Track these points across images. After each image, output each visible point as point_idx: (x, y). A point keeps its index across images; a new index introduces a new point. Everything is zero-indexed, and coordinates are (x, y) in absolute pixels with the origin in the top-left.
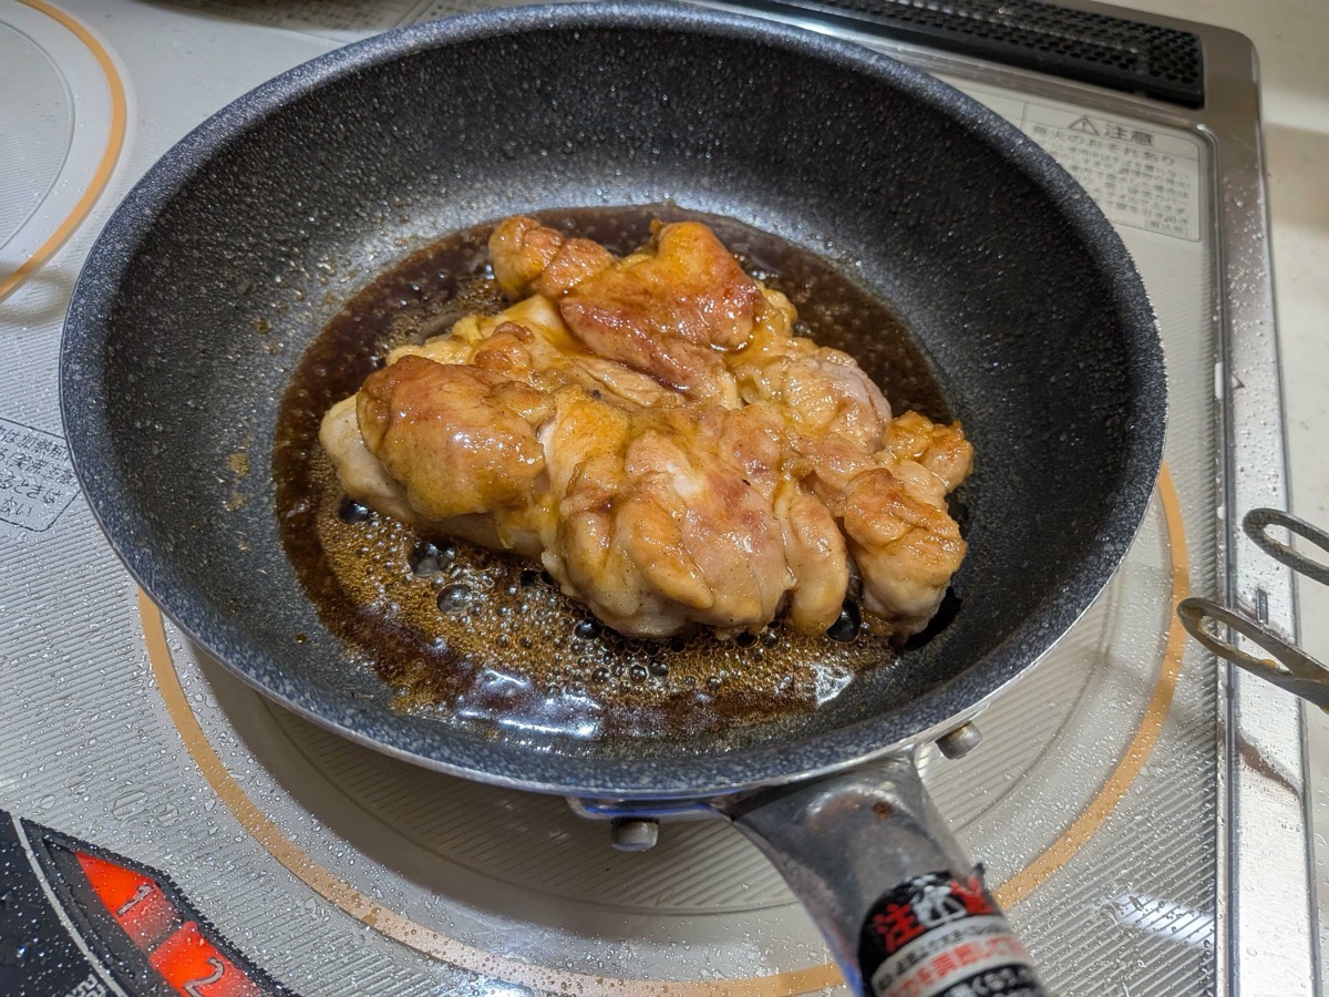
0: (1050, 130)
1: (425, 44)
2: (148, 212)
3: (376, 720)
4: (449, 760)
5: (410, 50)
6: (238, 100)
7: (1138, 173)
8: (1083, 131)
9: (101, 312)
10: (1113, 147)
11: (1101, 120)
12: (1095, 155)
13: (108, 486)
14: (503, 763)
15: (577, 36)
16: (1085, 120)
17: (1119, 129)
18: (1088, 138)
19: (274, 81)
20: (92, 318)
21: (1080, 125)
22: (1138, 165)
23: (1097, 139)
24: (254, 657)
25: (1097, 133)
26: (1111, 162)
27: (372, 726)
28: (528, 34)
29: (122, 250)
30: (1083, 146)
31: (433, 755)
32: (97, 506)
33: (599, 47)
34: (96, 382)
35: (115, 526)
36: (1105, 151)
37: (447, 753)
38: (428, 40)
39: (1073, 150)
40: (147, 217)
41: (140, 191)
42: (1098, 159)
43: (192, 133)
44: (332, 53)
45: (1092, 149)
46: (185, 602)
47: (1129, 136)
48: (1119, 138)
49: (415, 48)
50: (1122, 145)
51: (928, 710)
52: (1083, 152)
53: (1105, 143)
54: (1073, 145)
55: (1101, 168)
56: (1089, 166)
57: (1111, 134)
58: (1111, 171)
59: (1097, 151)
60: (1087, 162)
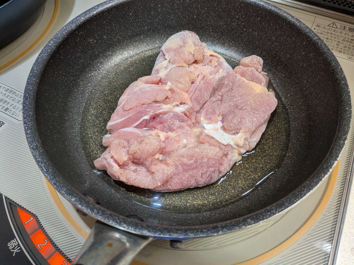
0: (322, 26)
7: (348, 41)
8: (333, 27)
10: (341, 33)
11: (339, 24)
12: (335, 35)
16: (334, 24)
17: (345, 27)
18: (333, 29)
21: (332, 25)
22: (348, 38)
23: (336, 29)
25: (337, 28)
26: (340, 37)
30: (332, 32)
36: (339, 34)
39: (328, 33)
42: (336, 36)
45: (334, 33)
47: (348, 29)
48: (344, 29)
50: (344, 32)
52: (331, 34)
53: (339, 31)
54: (328, 31)
55: (336, 39)
56: (332, 38)
57: (342, 28)
58: (339, 40)
59: (336, 33)
60: (332, 37)
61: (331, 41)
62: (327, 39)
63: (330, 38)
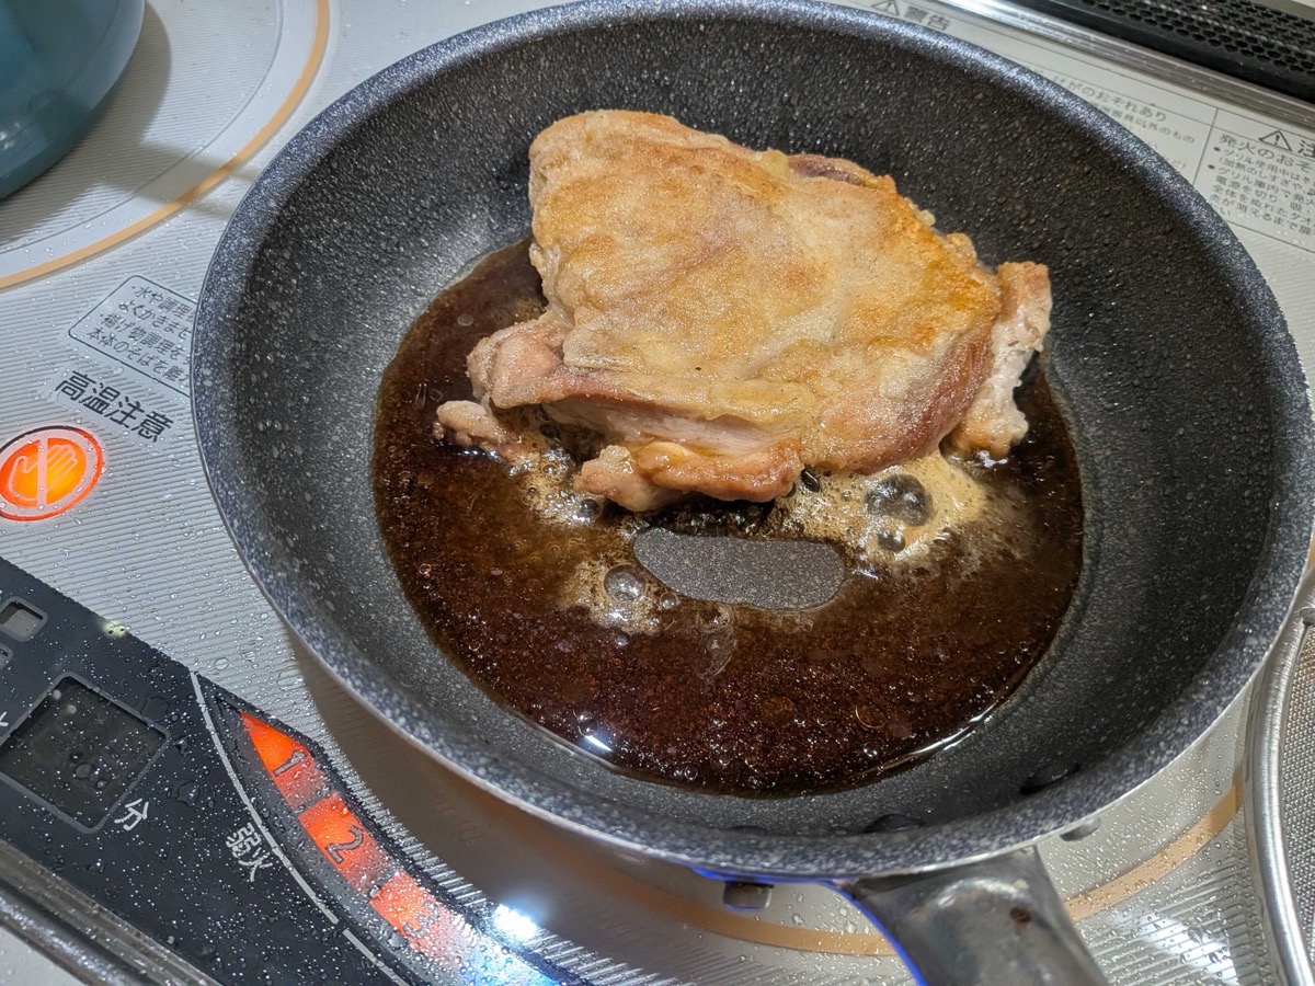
0: (1240, 140)
1: (549, 31)
2: (273, 204)
3: (508, 771)
4: (580, 821)
5: (534, 37)
6: (361, 86)
8: (1276, 145)
9: (229, 311)
10: (1305, 165)
11: (1296, 136)
12: (1284, 172)
13: (242, 503)
14: (633, 829)
15: (702, 27)
16: (1278, 135)
18: (1279, 153)
19: (396, 65)
20: (221, 319)
21: (1272, 139)
23: (1287, 154)
24: (390, 695)
25: (1290, 150)
26: (1301, 182)
27: (504, 777)
28: (652, 24)
29: (248, 245)
30: (1273, 162)
31: (565, 813)
32: (232, 525)
33: (723, 39)
34: (226, 388)
35: (250, 547)
36: (1296, 170)
37: (578, 812)
38: (551, 26)
39: (1262, 164)
40: (272, 209)
41: (265, 182)
42: (1288, 178)
43: (316, 119)
44: (455, 37)
45: (1282, 166)
46: (321, 632)
49: (538, 35)
51: (1063, 806)
52: (1273, 168)
53: (1298, 160)
54: (1263, 159)
55: (1290, 187)
56: (1277, 183)
57: (1305, 152)
58: (1299, 192)
59: (1288, 169)
60: (1274, 178)
61: (1271, 192)
62: (1261, 184)
63: (1267, 181)
